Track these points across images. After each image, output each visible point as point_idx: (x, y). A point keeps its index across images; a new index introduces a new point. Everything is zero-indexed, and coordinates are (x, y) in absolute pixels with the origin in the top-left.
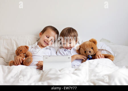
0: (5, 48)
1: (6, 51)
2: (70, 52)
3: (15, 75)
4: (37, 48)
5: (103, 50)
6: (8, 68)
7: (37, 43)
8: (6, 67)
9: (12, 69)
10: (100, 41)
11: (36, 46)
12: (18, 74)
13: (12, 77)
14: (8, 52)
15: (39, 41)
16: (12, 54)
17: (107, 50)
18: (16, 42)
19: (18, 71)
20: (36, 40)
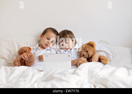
0: (7, 50)
1: (8, 53)
2: (70, 52)
3: (17, 76)
4: (38, 50)
5: (101, 51)
6: (10, 69)
7: (38, 45)
8: (9, 68)
9: (14, 70)
10: (99, 43)
11: (37, 48)
12: (20, 74)
13: (14, 78)
14: (10, 53)
15: (39, 43)
16: (14, 55)
17: (105, 51)
18: (18, 44)
19: (20, 72)
20: (37, 42)
